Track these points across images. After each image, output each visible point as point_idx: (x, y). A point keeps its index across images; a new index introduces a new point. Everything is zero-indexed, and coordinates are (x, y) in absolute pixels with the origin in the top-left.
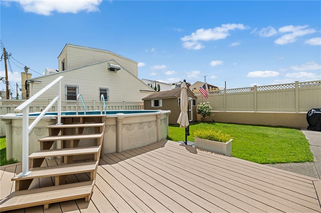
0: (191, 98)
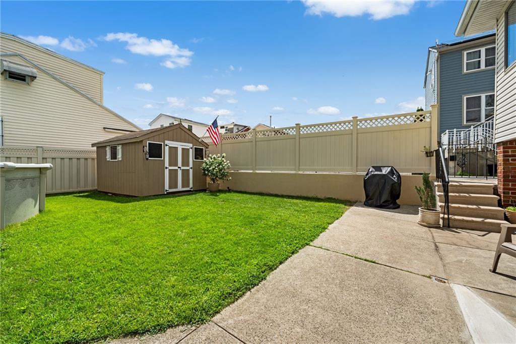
0: (191, 145)
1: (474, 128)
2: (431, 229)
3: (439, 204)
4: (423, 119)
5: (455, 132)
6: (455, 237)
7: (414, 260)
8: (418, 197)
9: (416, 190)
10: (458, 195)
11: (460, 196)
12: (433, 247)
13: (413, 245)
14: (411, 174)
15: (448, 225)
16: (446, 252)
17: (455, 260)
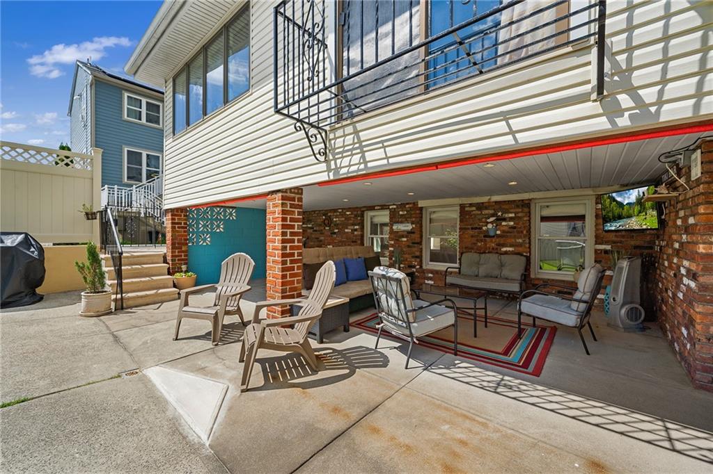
1: (136, 188)
2: (102, 318)
3: (108, 282)
4: (70, 163)
5: (116, 189)
6: (132, 319)
7: (92, 365)
8: (81, 276)
9: (77, 268)
10: (129, 268)
11: (132, 269)
12: (111, 339)
13: (83, 347)
14: (52, 244)
15: (121, 307)
16: (128, 340)
17: (141, 343)
